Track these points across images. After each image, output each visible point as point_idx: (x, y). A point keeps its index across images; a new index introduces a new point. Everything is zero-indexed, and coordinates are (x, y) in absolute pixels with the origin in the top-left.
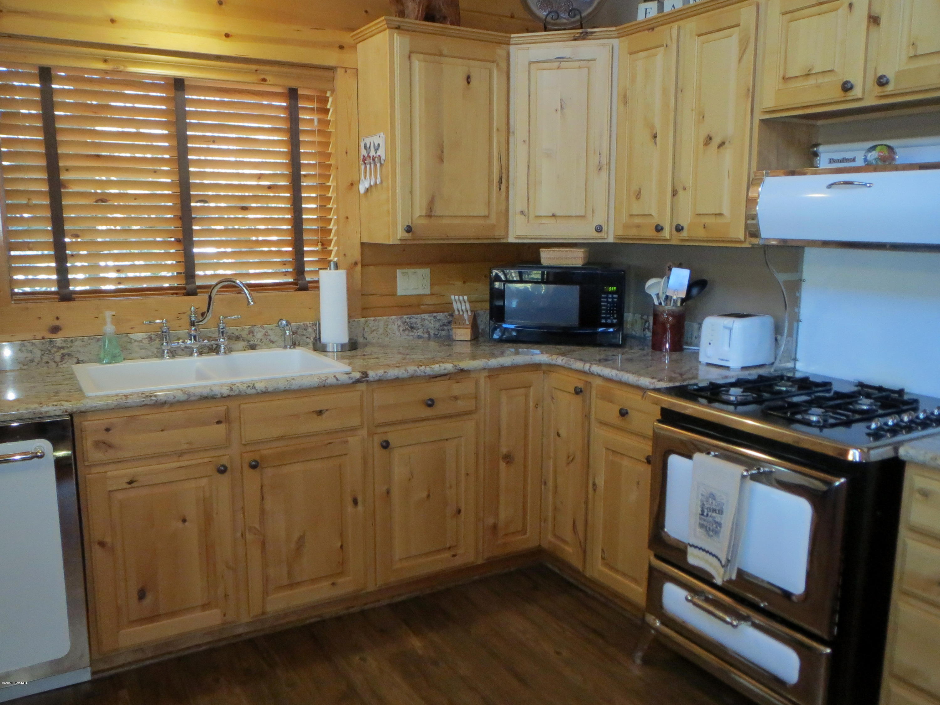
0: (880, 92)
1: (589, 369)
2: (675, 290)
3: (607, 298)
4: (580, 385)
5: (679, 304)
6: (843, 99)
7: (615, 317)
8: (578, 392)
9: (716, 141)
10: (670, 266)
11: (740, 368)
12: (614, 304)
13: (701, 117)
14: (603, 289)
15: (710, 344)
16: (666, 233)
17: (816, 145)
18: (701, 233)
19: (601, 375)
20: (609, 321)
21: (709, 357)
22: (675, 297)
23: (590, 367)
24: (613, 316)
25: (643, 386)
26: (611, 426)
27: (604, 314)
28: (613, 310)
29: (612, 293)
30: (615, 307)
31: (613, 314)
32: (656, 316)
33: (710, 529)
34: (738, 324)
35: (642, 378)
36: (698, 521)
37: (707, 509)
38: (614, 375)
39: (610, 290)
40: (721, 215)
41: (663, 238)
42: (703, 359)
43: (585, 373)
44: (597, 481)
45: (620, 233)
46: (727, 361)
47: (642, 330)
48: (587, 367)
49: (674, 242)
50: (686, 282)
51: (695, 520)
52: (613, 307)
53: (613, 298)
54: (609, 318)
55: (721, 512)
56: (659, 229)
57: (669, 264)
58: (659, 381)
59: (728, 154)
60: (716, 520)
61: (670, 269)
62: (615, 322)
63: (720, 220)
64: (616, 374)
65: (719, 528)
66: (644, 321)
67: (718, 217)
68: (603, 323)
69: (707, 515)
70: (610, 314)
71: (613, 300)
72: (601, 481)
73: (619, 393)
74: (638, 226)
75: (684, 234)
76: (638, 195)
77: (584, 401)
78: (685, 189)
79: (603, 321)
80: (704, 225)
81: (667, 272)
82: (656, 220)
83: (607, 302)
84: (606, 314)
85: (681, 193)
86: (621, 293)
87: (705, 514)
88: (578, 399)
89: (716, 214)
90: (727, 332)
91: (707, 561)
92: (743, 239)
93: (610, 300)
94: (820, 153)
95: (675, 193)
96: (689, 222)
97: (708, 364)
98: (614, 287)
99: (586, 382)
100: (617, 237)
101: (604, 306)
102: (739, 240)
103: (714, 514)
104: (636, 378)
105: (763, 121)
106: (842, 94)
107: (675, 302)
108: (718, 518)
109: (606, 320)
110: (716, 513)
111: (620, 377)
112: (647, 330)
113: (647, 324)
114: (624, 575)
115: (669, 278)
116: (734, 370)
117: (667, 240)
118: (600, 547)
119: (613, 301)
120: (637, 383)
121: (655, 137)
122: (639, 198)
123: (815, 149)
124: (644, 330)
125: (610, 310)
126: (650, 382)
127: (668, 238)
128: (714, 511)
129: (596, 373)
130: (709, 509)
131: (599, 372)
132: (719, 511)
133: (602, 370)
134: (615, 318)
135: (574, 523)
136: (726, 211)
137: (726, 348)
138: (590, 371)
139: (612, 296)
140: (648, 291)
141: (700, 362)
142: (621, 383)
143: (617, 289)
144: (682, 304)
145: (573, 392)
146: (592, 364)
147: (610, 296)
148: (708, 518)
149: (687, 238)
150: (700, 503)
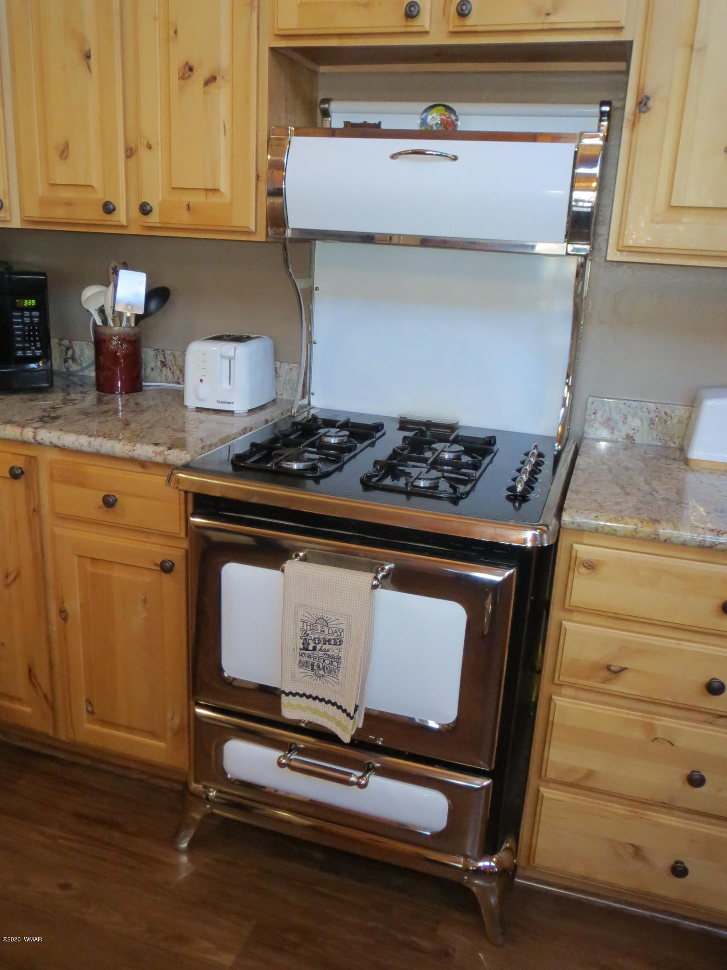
0: (457, 26)
1: (34, 438)
2: (128, 304)
3: (22, 317)
4: (19, 463)
5: (133, 324)
6: (403, 30)
7: (39, 346)
8: (15, 474)
9: (201, 74)
10: (116, 267)
11: (247, 411)
12: (34, 327)
13: (172, 32)
14: (14, 303)
15: (201, 381)
16: (121, 216)
17: (327, 101)
18: (184, 218)
19: (60, 445)
20: (29, 353)
21: (201, 400)
22: (128, 314)
23: (35, 433)
24: (35, 345)
25: (142, 458)
26: (84, 522)
27: (19, 342)
28: (34, 336)
29: (30, 309)
30: (37, 330)
31: (35, 341)
32: (100, 343)
33: (318, 667)
34: (240, 350)
35: (138, 446)
36: (298, 658)
37: (314, 640)
38: (85, 444)
39: (25, 305)
40: (215, 191)
41: (115, 223)
42: (191, 401)
43: (24, 443)
44: (67, 606)
45: (34, 212)
46: (230, 403)
47: (63, 361)
48: (28, 434)
49: (134, 230)
50: (141, 291)
51: (293, 658)
52: (34, 330)
53: (31, 317)
54: (29, 349)
55: (338, 642)
56: (108, 208)
57: (113, 265)
58: (170, 448)
59: (222, 94)
60: (331, 653)
61: (116, 272)
62: (38, 354)
63: (213, 199)
64: (90, 443)
65: (335, 664)
66: (64, 348)
67: (209, 193)
68: (20, 357)
69: (314, 649)
70: (29, 341)
71: (31, 320)
72: (74, 606)
73: (94, 469)
74: (69, 203)
75: (154, 219)
76: (64, 152)
77: (28, 487)
78: (150, 147)
79: (20, 353)
80: (188, 206)
81: (111, 277)
82: (101, 196)
83: (23, 323)
84: (24, 341)
85: (143, 152)
86: (42, 307)
87: (310, 648)
88: (19, 486)
89: (206, 190)
90: (226, 363)
91: (315, 712)
92: (253, 228)
93: (27, 320)
94: (332, 113)
95: (130, 153)
96: (160, 200)
97: (199, 410)
98: (31, 299)
99: (31, 457)
100: (27, 219)
101: (18, 329)
102: (246, 230)
103: (327, 647)
104: (128, 447)
105: (274, 51)
106: (403, 21)
107: (128, 319)
108: (333, 650)
109: (24, 353)
110: (330, 644)
111: (98, 447)
112: (70, 361)
113: (70, 353)
114: (130, 729)
115: (116, 286)
116: (241, 415)
117: (123, 227)
118: (84, 698)
119: (32, 322)
120: (131, 454)
121: (88, 57)
122: (66, 157)
123: (327, 106)
124: (66, 361)
125: (29, 336)
126: (153, 452)
127: (125, 224)
128: (327, 641)
129: (48, 443)
130: (316, 641)
131: (55, 441)
132: (335, 640)
133: (59, 438)
134: (37, 349)
135: (30, 671)
136: (224, 185)
137: (226, 385)
138: (36, 441)
139: (31, 314)
140: (86, 306)
141: (186, 407)
142: (98, 455)
143: (36, 302)
144: (137, 323)
145: (8, 476)
146: (36, 428)
147: (27, 313)
148: (315, 653)
149: (159, 225)
150: (300, 634)
